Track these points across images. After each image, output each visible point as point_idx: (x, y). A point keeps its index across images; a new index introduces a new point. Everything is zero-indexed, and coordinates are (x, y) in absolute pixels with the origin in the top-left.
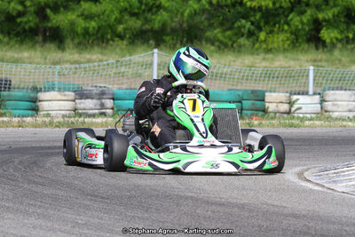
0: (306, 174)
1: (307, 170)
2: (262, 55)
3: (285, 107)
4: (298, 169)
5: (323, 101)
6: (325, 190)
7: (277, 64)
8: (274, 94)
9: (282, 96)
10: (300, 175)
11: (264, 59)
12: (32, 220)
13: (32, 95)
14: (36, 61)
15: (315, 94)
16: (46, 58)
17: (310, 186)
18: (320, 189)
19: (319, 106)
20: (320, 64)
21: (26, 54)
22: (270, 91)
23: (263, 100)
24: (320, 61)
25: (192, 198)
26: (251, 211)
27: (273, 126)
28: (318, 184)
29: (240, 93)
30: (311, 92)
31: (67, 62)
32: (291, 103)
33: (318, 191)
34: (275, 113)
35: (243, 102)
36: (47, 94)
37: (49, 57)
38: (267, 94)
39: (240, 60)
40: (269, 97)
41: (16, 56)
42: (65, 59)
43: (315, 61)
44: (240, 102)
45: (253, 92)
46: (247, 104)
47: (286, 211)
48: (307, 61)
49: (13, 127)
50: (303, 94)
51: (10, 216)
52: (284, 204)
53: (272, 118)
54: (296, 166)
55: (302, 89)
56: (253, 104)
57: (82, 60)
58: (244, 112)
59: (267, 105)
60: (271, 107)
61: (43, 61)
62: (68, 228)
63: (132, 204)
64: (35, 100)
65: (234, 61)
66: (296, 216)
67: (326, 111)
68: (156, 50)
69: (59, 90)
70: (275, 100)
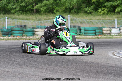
0: (115, 53)
1: (115, 52)
2: (102, 16)
3: (109, 32)
4: (112, 52)
5: (120, 30)
6: (120, 58)
7: (106, 18)
8: (105, 28)
9: (108, 29)
10: (113, 54)
11: (102, 17)
12: (33, 69)
13: (33, 30)
14: (34, 19)
15: (117, 28)
16: (36, 18)
17: (116, 57)
18: (119, 58)
19: (119, 31)
20: (119, 18)
21: (31, 17)
22: (105, 27)
23: (102, 30)
24: (120, 17)
25: (81, 61)
26: (98, 65)
27: (105, 38)
28: (118, 56)
29: (95, 28)
30: (116, 27)
31: (43, 19)
32: (111, 31)
33: (118, 59)
34: (106, 34)
35: (96, 31)
36: (37, 29)
37: (37, 18)
38: (103, 28)
39: (95, 17)
40: (104, 29)
41: (28, 17)
42: (43, 18)
43: (118, 17)
44: (95, 31)
45: (99, 28)
46: (97, 31)
47: (109, 65)
48: (116, 17)
49: (27, 40)
50: (113, 28)
51: (27, 68)
52: (108, 63)
53: (105, 36)
54: (112, 51)
55: (114, 26)
56: (99, 31)
57: (48, 18)
58: (97, 34)
59: (103, 31)
60: (105, 32)
61: (36, 19)
62: (44, 71)
63: (63, 63)
64: (34, 31)
65: (93, 18)
66: (112, 66)
67: (121, 33)
68: (69, 16)
69: (40, 28)
70: (106, 30)
